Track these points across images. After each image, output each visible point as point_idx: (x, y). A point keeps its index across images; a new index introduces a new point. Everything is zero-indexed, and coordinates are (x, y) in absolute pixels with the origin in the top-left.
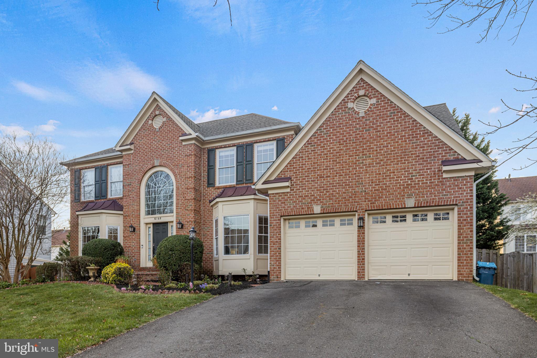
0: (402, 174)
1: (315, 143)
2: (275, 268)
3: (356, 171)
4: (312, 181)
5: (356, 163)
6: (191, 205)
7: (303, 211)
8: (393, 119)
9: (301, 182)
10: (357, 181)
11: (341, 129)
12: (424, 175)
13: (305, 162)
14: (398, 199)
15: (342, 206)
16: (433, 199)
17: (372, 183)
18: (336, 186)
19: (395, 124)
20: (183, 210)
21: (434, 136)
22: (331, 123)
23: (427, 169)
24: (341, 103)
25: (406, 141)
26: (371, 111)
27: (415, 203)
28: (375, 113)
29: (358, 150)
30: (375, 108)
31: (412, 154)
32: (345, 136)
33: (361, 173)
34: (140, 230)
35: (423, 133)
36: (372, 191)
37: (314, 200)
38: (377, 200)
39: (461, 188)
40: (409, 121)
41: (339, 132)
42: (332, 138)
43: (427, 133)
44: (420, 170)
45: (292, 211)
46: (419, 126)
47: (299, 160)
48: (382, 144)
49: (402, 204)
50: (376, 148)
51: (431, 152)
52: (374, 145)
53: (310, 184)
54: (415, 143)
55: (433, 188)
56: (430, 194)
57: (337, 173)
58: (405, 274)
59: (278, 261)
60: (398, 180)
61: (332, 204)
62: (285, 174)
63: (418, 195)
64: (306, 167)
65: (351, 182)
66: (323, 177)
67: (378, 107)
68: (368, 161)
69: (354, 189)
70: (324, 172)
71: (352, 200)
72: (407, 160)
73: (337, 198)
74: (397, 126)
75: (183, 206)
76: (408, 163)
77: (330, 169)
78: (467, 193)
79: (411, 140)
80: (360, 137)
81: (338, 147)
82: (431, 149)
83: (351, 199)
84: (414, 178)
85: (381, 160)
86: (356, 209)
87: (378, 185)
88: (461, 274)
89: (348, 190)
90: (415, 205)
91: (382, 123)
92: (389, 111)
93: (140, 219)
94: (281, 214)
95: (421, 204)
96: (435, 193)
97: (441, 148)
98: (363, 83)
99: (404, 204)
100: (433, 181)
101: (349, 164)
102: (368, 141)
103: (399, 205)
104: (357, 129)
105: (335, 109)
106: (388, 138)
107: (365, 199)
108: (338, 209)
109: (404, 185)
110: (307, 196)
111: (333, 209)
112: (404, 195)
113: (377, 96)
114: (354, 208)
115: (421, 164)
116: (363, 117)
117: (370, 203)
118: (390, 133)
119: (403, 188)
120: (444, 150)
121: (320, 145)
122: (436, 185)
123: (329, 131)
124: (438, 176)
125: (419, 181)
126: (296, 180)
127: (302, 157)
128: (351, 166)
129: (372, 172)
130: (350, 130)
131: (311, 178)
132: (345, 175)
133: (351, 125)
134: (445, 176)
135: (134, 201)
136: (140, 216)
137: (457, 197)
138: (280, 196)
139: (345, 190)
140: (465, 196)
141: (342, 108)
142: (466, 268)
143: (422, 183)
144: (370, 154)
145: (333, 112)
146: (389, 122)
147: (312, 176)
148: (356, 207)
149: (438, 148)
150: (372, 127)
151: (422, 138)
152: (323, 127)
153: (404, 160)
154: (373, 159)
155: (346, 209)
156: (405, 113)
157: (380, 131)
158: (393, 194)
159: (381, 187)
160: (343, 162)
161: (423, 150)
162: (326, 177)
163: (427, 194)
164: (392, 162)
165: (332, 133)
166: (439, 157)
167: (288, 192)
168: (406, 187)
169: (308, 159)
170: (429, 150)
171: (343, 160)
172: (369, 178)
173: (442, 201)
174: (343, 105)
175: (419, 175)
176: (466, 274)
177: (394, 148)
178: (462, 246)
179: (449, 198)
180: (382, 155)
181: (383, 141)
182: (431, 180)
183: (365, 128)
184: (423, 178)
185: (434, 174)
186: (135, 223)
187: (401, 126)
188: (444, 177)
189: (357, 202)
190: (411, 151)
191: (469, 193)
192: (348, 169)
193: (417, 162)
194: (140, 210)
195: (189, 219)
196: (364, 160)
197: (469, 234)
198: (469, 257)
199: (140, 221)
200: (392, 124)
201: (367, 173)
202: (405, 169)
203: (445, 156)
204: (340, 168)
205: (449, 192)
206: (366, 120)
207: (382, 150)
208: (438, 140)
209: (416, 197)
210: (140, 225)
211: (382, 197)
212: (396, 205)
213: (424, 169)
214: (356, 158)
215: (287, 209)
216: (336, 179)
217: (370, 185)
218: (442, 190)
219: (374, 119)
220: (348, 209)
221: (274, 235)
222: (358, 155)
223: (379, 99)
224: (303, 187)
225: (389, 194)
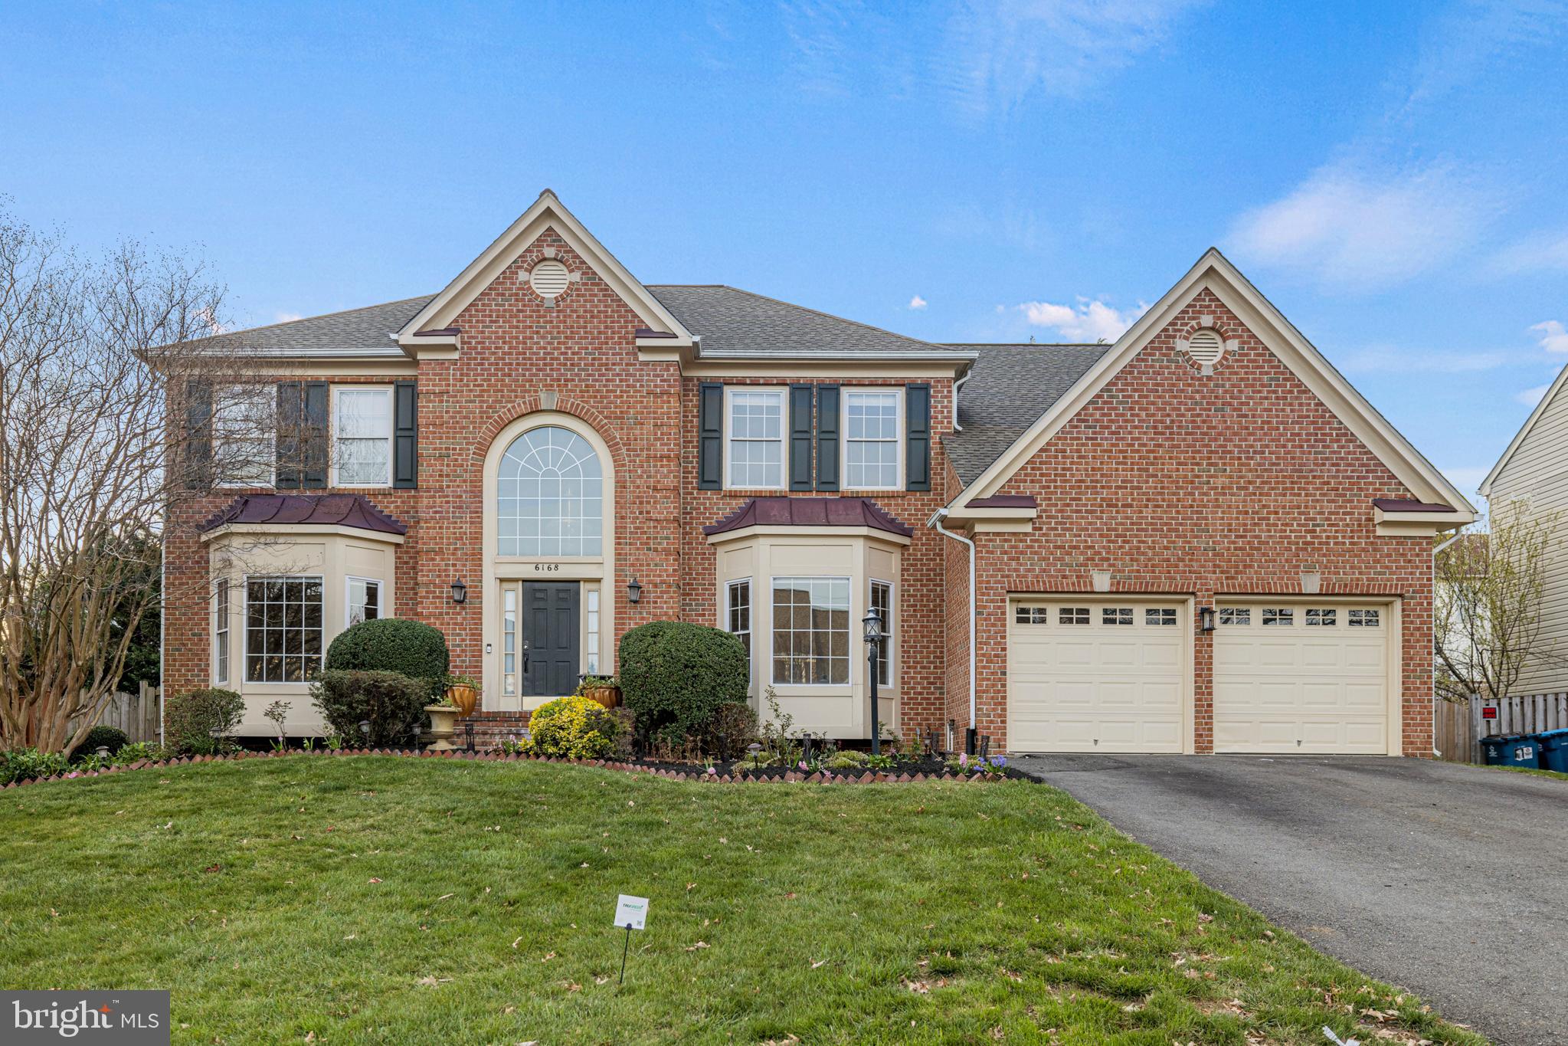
0: (1294, 519)
1: (1097, 421)
2: (992, 722)
3: (1194, 500)
4: (1087, 511)
5: (1192, 482)
6: (667, 538)
7: (1067, 584)
8: (1275, 392)
9: (1061, 511)
10: (1196, 525)
11: (1159, 397)
12: (1337, 525)
13: (1072, 463)
14: (1286, 572)
15: (1160, 578)
16: (1358, 579)
17: (1230, 531)
18: (1146, 530)
19: (1279, 404)
20: (638, 549)
21: (1358, 443)
22: (1135, 378)
23: (1344, 514)
24: (1158, 336)
25: (1302, 447)
26: (1228, 367)
27: (1322, 585)
28: (1236, 373)
29: (1199, 452)
30: (1237, 361)
31: (1314, 477)
32: (1169, 415)
33: (1205, 506)
34: (480, 597)
35: (1337, 435)
36: (1229, 549)
37: (1093, 559)
38: (1241, 572)
39: (1410, 561)
40: (1309, 404)
41: (1153, 403)
42: (1138, 415)
43: (1346, 435)
44: (1330, 513)
45: (1038, 581)
46: (1330, 417)
47: (1056, 457)
48: (1252, 446)
49: (1293, 585)
50: (1239, 452)
51: (1352, 477)
52: (1235, 446)
53: (1082, 518)
54: (1320, 453)
55: (1356, 556)
56: (1352, 568)
57: (1148, 500)
58: (1291, 742)
60: (1285, 531)
61: (1138, 571)
62: (1019, 487)
63: (1326, 567)
64: (1072, 475)
65: (1181, 524)
66: (1116, 506)
67: (1243, 361)
68: (1220, 481)
69: (1189, 542)
70: (1117, 493)
71: (1185, 566)
72: (1304, 489)
73: (1150, 560)
74: (1283, 410)
75: (639, 539)
76: (1306, 495)
77: (1132, 488)
78: (1421, 573)
79: (1313, 446)
80: (1204, 422)
81: (1152, 439)
82: (1352, 471)
83: (1181, 564)
84: (1318, 529)
85: (1250, 482)
86: (1194, 587)
87: (1241, 537)
88: (1412, 743)
89: (1174, 542)
90: (1321, 590)
91: (1251, 398)
92: (1267, 373)
93: (480, 566)
94: (1010, 587)
95: (1334, 587)
96: (1360, 568)
97: (1373, 471)
98: (1210, 300)
99: (1299, 585)
100: (1356, 540)
101: (1178, 482)
102: (1220, 434)
103: (1287, 588)
104: (1196, 403)
105: (1145, 348)
106: (1265, 434)
107: (1215, 566)
108: (1153, 585)
109: (1298, 543)
110: (1075, 547)
111: (1141, 583)
112: (1298, 566)
113: (1240, 337)
114: (1189, 584)
115: (1333, 501)
116: (1209, 378)
117: (1224, 576)
118: (1269, 422)
119: (1297, 549)
120: (1378, 478)
121: (1107, 427)
122: (1363, 550)
123: (1130, 397)
124: (1367, 531)
125: (1328, 537)
126: (1047, 505)
127: (1064, 451)
128: (1182, 488)
129: (1229, 507)
130: (1180, 403)
131: (1086, 505)
132: (1168, 506)
133: (1182, 391)
134: (1380, 532)
135: (460, 507)
136: (481, 555)
137: (1403, 579)
138: (1006, 541)
139: (1168, 542)
140: (1418, 579)
141: (1161, 349)
142: (1421, 731)
143: (1336, 543)
144: (1224, 464)
145: (1139, 354)
146: (1266, 398)
147: (1087, 499)
148: (1195, 584)
149: (1367, 472)
150: (1230, 404)
151: (1335, 445)
152: (1115, 384)
153: (1299, 489)
154: (1231, 477)
155: (1170, 586)
156: (1300, 384)
157: (1246, 416)
158: (1275, 561)
159: (1249, 543)
160: (1163, 476)
161: (1338, 471)
162: (1123, 506)
163: (1345, 567)
164: (1273, 489)
165: (1137, 402)
166: (1368, 490)
167: (1026, 534)
168: (1302, 549)
169: (1080, 457)
170: (1349, 473)
171: (1163, 470)
172: (1222, 519)
173: (1374, 585)
174: (1164, 342)
175: (1329, 525)
176: (1421, 743)
177: (1277, 458)
178: (1413, 683)
179: (1388, 580)
180: (1250, 471)
181: (1255, 440)
182: (1352, 537)
183: (1214, 404)
184: (1336, 532)
185: (1359, 525)
186: (465, 576)
187: (1292, 411)
188: (1378, 534)
189: (1195, 572)
190: (1312, 471)
191: (1425, 574)
192: (1174, 494)
193: (1324, 495)
194: (482, 538)
195: (660, 576)
196: (1211, 476)
197: (1425, 659)
198: (1425, 707)
199: (480, 571)
200: (1273, 404)
201: (1218, 506)
202: (1299, 507)
203: (1380, 490)
204: (1156, 488)
205: (1387, 567)
206: (1217, 386)
207: (1252, 458)
208: (1366, 453)
209: (1323, 573)
210: (481, 581)
211: (1251, 566)
212: (1281, 586)
213: (1338, 513)
214: (1193, 470)
215: (1025, 576)
216: (1147, 513)
217: (1226, 536)
218: (1374, 561)
219: (1233, 386)
220: (1176, 586)
221: (988, 638)
222: (1198, 464)
223: (1244, 343)
224: (1065, 523)
225: (1266, 561)
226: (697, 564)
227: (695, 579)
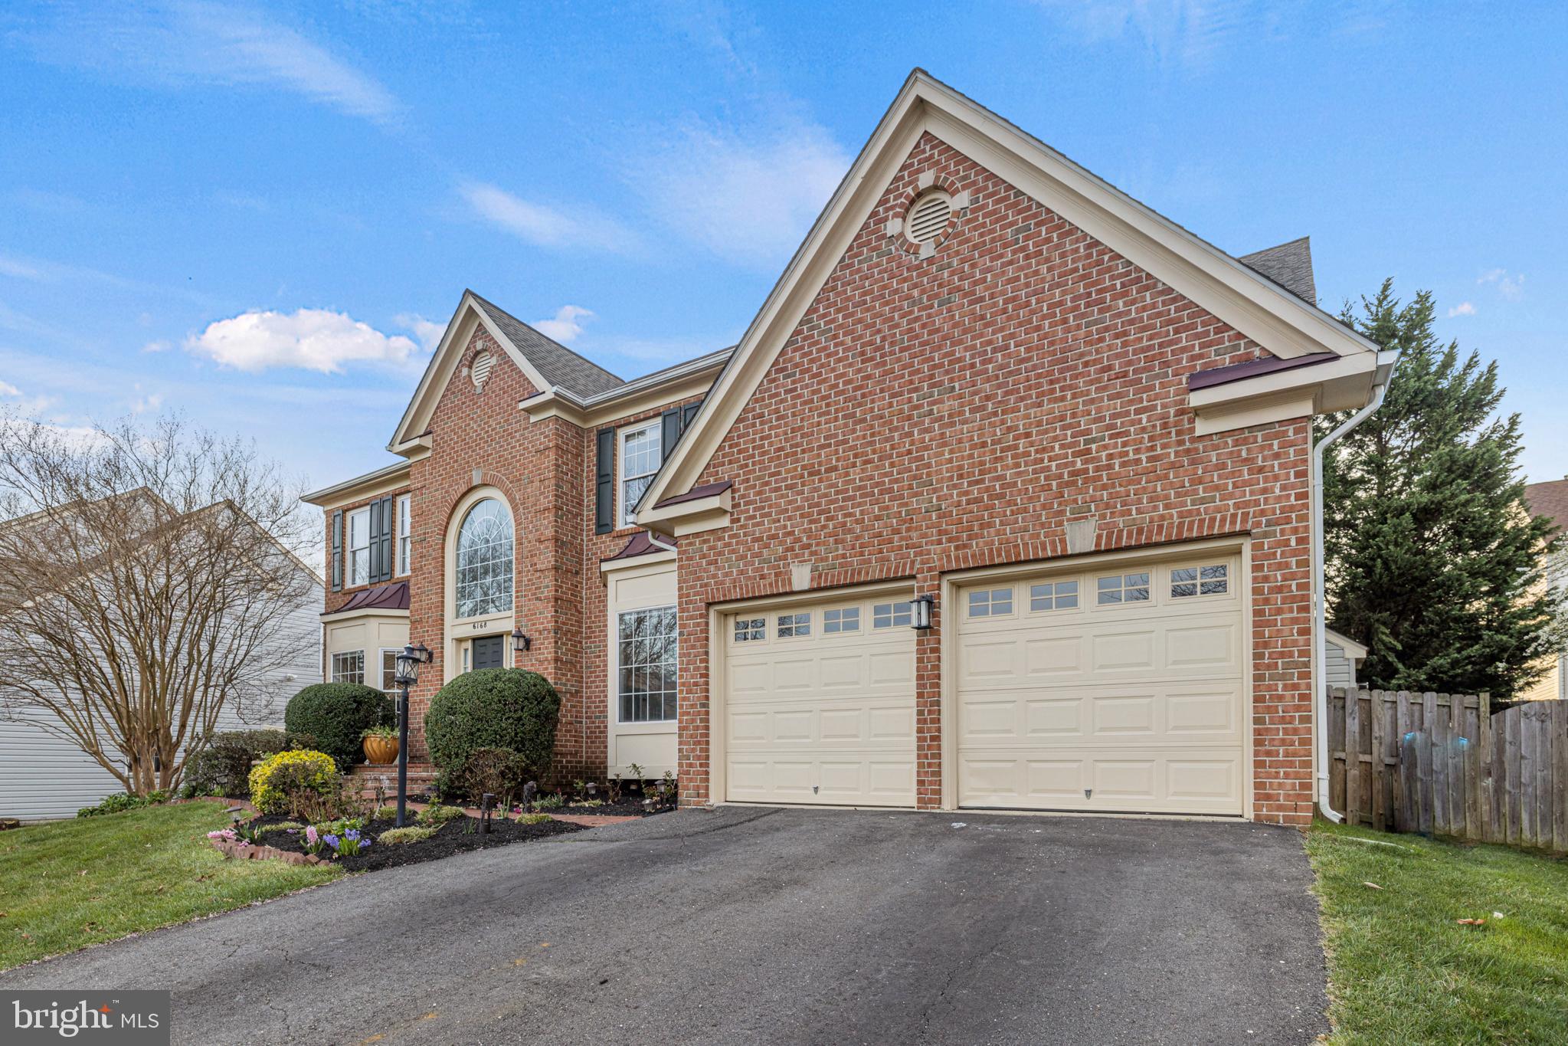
0: (1055, 439)
1: (796, 366)
2: (691, 766)
3: (912, 443)
4: (787, 487)
5: (910, 418)
6: (548, 587)
7: (765, 586)
8: (1023, 249)
9: (760, 493)
10: (915, 478)
11: (868, 310)
12: (1127, 433)
13: (770, 429)
14: (1043, 525)
15: (869, 561)
16: (1162, 518)
17: (960, 477)
18: (853, 498)
19: (1030, 266)
20: (529, 600)
21: (1160, 287)
22: (838, 294)
23: (1138, 412)
24: (866, 226)
25: (1065, 321)
26: (956, 235)
27: (1099, 537)
28: (968, 240)
29: (918, 371)
30: (969, 221)
31: (1086, 364)
32: (879, 331)
33: (926, 448)
34: (442, 657)
35: (1123, 285)
36: (959, 504)
37: (792, 549)
38: (976, 536)
39: (1261, 470)
40: (1077, 250)
41: (860, 321)
42: (842, 343)
43: (1139, 280)
44: (1114, 416)
45: (735, 587)
46: (1111, 259)
47: (754, 425)
48: (990, 343)
49: (1053, 543)
50: (973, 357)
51: (1150, 348)
52: (966, 349)
53: (782, 497)
54: (1096, 322)
55: (1159, 479)
56: (1151, 500)
57: (856, 456)
58: (1075, 792)
59: (699, 743)
60: (1042, 460)
61: (844, 556)
62: (717, 473)
63: (1107, 506)
64: (771, 444)
65: (896, 481)
66: (819, 472)
67: (976, 218)
68: (949, 404)
69: (906, 504)
70: (819, 455)
71: (901, 539)
72: (1070, 387)
73: (857, 538)
74: (1036, 273)
75: (529, 590)
76: (1074, 396)
77: (837, 444)
78: (1283, 488)
79: (1083, 316)
80: (924, 326)
81: (859, 371)
82: (1150, 338)
83: (896, 537)
84: (1094, 446)
85: (988, 398)
86: (912, 568)
87: (977, 482)
88: (1268, 797)
89: (887, 508)
90: (1098, 544)
91: (989, 270)
92: (1011, 224)
93: (443, 629)
94: (707, 598)
95: (1119, 538)
96: (1167, 497)
97: (1186, 328)
98: (932, 148)
99: (1063, 541)
100: (1159, 451)
101: (891, 422)
102: (944, 338)
103: (1044, 549)
104: (914, 304)
105: (850, 248)
106: (1009, 319)
107: (940, 533)
108: (859, 573)
109: (1061, 476)
110: (774, 537)
111: (846, 572)
112: (1062, 513)
113: (974, 183)
114: (905, 565)
115: (1119, 396)
116: (930, 260)
117: (952, 545)
118: (1014, 299)
119: (1059, 486)
120: (1197, 336)
121: (808, 370)
122: (1173, 466)
123: (833, 321)
124: (1178, 433)
125: (1110, 457)
126: (746, 489)
127: (762, 415)
128: (896, 429)
129: (960, 441)
130: (893, 310)
131: (786, 479)
132: (880, 459)
133: (896, 291)
134: (1202, 428)
135: (431, 582)
136: (443, 620)
137: (1247, 504)
138: (705, 541)
139: (880, 509)
140: (1279, 499)
141: (869, 242)
142: (1287, 776)
143: (1123, 465)
144: (952, 380)
145: (843, 259)
146: (1011, 263)
147: (788, 471)
148: (913, 562)
149: (1177, 331)
150: (959, 289)
151: (1121, 303)
152: (816, 310)
153: (1062, 389)
154: (960, 397)
155: (881, 571)
156: (1062, 224)
157: (981, 299)
158: (1026, 510)
159: (987, 489)
160: (873, 418)
161: (1125, 344)
162: (827, 471)
163: (1140, 501)
164: (1022, 399)
165: (841, 326)
166: (1179, 361)
167: (724, 529)
168: (1068, 484)
169: (778, 419)
170: (1145, 343)
171: (872, 410)
172: (950, 461)
173: (1191, 523)
174: (873, 232)
175: (1111, 437)
176: (1287, 797)
177: (1028, 350)
178: (1269, 688)
179: (1218, 510)
180: (988, 380)
181: (994, 333)
182: (1152, 448)
183: (937, 296)
184: (1125, 444)
185: (1165, 426)
186: (432, 640)
187: (1049, 270)
188: (1197, 434)
189: (914, 546)
190: (1082, 355)
191: (1293, 487)
192: (887, 440)
193: (1105, 388)
194: (443, 606)
195: (543, 623)
196: (934, 403)
197: (1295, 643)
198: (1295, 731)
199: (442, 634)
200: (1021, 269)
201: (945, 444)
202: (1062, 418)
203: (1201, 356)
204: (864, 436)
205: (1217, 488)
206: (941, 269)
207: (990, 361)
208: (1174, 300)
209: (1103, 517)
210: (442, 643)
211: (990, 525)
212: (1035, 548)
213: (1128, 413)
214: (910, 400)
215: (722, 583)
216: (855, 474)
217: (955, 486)
218: (1192, 482)
219: (963, 261)
220: (889, 569)
222: (916, 390)
223: (978, 191)
224: (763, 508)
225: (1013, 513)
226: (596, 607)
227: (593, 622)
